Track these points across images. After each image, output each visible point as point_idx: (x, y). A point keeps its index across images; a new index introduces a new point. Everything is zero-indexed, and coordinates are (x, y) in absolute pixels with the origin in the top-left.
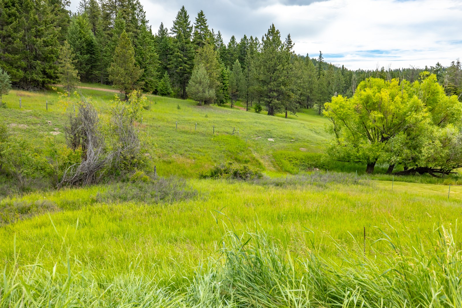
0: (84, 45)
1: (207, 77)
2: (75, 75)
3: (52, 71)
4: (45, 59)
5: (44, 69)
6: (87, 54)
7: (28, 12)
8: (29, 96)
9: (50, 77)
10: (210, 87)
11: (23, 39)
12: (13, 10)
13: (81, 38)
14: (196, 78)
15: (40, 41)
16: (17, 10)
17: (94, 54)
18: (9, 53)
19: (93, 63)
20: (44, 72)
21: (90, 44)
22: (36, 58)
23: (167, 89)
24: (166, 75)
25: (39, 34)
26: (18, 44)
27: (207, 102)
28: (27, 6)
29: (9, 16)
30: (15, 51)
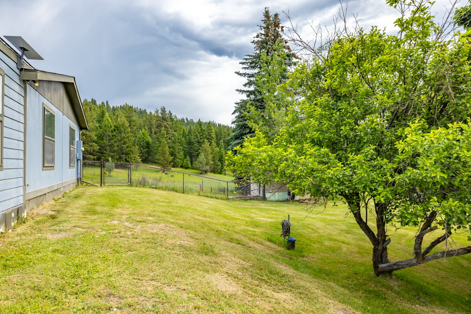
0: (145, 144)
1: (205, 160)
2: (140, 161)
3: (130, 159)
4: (127, 154)
5: (126, 158)
6: (146, 148)
7: (120, 133)
8: (120, 172)
9: (128, 162)
10: (207, 164)
11: (118, 146)
12: (114, 133)
13: (143, 141)
14: (199, 160)
15: (125, 146)
16: (116, 133)
17: (149, 148)
18: (112, 152)
19: (148, 153)
20: (126, 160)
21: (148, 143)
22: (123, 154)
23: (188, 164)
24: (188, 157)
25: (125, 143)
26: (116, 148)
27: (206, 172)
28: (120, 131)
29: (113, 136)
30: (114, 152)
